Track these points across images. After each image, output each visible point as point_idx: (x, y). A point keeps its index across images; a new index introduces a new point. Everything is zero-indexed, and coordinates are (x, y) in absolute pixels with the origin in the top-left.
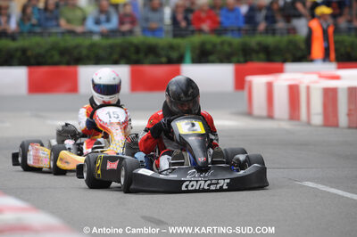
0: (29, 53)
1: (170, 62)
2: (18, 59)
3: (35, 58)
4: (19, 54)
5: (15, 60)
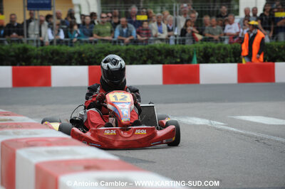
0: (83, 55)
2: (76, 59)
3: (88, 59)
4: (76, 56)
5: (73, 61)
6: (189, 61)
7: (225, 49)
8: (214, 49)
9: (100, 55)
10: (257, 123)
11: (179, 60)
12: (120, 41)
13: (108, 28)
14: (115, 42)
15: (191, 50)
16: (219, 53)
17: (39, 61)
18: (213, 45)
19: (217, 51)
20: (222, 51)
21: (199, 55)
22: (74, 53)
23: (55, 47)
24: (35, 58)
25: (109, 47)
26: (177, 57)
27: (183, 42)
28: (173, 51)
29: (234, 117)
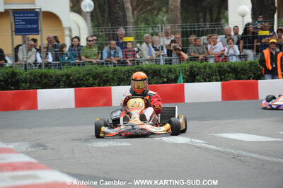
0: (71, 78)
2: (64, 82)
3: (76, 81)
4: (64, 79)
5: (61, 83)
6: (175, 81)
7: (210, 67)
8: (199, 68)
9: (87, 77)
10: (237, 140)
11: (165, 80)
12: (108, 63)
13: (95, 50)
14: (103, 64)
15: (177, 69)
16: (205, 72)
17: (28, 85)
18: (198, 64)
19: (203, 70)
20: (208, 70)
21: (185, 75)
22: (62, 76)
23: (44, 70)
24: (23, 82)
25: (96, 69)
26: (163, 77)
27: (170, 62)
28: (159, 71)
29: (216, 135)
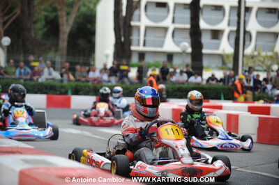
1: (61, 93)
6: (66, 93)
7: (89, 87)
8: (82, 87)
15: (67, 86)
16: (85, 90)
18: (81, 84)
21: (73, 90)
26: (57, 91)
28: (55, 86)
